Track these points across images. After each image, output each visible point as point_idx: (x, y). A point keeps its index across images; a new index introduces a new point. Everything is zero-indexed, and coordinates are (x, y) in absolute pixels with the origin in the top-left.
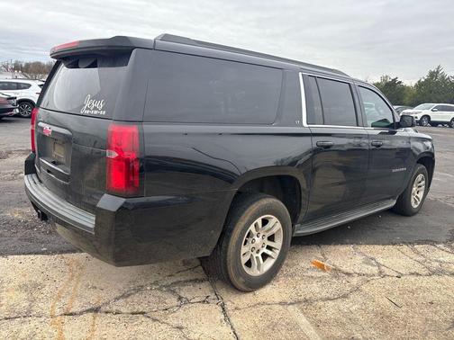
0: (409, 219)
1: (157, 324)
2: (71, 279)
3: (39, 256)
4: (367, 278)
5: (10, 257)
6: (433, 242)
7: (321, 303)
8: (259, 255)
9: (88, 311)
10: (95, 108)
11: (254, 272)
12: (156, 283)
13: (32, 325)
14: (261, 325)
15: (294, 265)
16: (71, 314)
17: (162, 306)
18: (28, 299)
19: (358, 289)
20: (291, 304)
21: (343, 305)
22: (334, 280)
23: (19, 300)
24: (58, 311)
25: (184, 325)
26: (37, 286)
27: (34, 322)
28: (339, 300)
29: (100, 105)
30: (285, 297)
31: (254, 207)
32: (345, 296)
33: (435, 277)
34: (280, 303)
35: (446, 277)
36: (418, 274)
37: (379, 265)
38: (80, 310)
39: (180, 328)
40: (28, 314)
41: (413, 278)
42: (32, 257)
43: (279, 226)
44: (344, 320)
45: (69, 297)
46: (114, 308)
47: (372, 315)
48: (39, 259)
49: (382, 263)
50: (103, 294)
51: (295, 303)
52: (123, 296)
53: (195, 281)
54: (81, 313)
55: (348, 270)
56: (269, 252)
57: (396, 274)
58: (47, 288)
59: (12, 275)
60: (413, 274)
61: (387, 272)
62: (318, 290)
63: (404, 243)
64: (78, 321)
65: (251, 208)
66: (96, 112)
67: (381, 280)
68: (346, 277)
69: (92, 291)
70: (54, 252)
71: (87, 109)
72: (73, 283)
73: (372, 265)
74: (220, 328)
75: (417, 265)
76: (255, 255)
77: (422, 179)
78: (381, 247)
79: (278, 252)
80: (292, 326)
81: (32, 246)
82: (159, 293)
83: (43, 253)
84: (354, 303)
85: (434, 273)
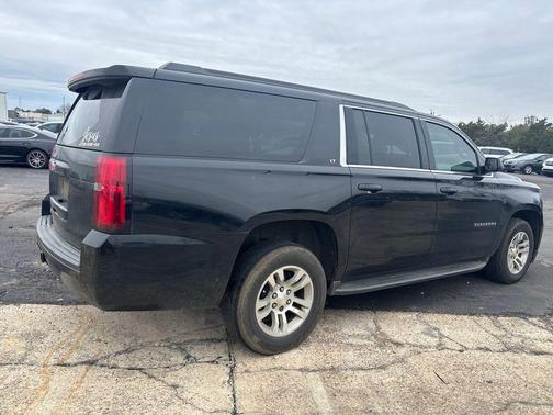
0: (506, 287)
1: (151, 380)
2: (77, 331)
3: (53, 306)
4: (418, 349)
5: (22, 306)
6: (524, 315)
7: (349, 372)
8: (283, 313)
9: (83, 363)
10: (92, 141)
11: (274, 332)
12: (167, 340)
13: (21, 373)
14: (267, 390)
15: (334, 330)
16: (65, 365)
17: (164, 364)
18: (26, 348)
19: (402, 361)
20: (313, 371)
21: (375, 377)
22: (378, 349)
23: (17, 347)
24: (52, 361)
25: (181, 384)
26: (39, 336)
27: (24, 370)
28: (374, 371)
29: (95, 137)
30: (310, 364)
31: (273, 256)
32: (383, 367)
33: (509, 355)
34: (300, 370)
35: (524, 354)
36: (488, 350)
37: (441, 336)
38: (75, 361)
39: (175, 387)
40: (21, 362)
41: (478, 353)
42: (45, 306)
43: (308, 280)
44: (369, 391)
45: (69, 348)
46: (112, 362)
47: (406, 390)
48: (51, 310)
49: (446, 334)
50: (105, 347)
51: (319, 370)
52: (126, 351)
53: (212, 340)
54: (75, 365)
55: (400, 340)
56: (296, 311)
57: (459, 348)
58: (49, 338)
59: (18, 323)
60: (481, 349)
61: (449, 344)
62: (351, 359)
63: (486, 314)
64: (69, 372)
65: (268, 256)
66: (91, 144)
67: (437, 353)
68: (394, 346)
69: (95, 344)
70: (70, 303)
71: (85, 141)
72: (78, 334)
73: (433, 336)
74: (220, 389)
75: (492, 339)
76: (277, 312)
77: (525, 238)
78: (454, 317)
79: (307, 311)
80: (305, 394)
81: (49, 296)
82: (167, 351)
83: (57, 303)
84: (391, 375)
85: (509, 349)
